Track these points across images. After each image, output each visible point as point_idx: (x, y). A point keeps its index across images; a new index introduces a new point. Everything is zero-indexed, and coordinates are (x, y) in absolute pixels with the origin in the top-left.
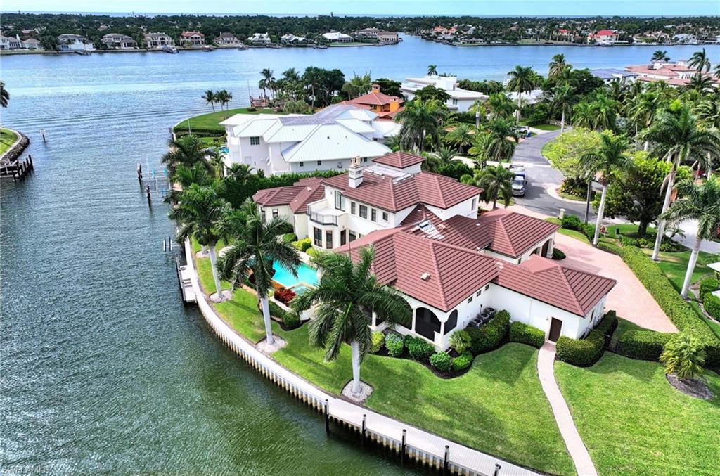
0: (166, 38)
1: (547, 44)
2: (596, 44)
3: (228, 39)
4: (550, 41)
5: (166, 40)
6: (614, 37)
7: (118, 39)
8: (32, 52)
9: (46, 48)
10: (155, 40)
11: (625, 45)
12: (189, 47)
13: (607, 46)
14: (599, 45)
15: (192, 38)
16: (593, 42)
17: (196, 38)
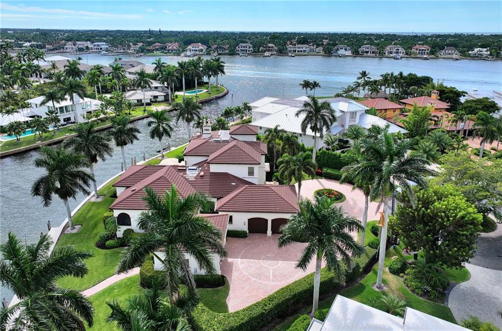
0: (400, 49)
3: (450, 52)
5: (400, 50)
7: (368, 48)
8: (318, 54)
9: (325, 52)
10: (391, 50)
12: (414, 56)
15: (420, 50)
17: (423, 50)
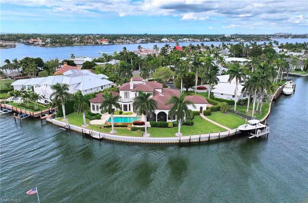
1: (85, 45)
2: (103, 44)
4: (86, 44)
6: (108, 42)
11: (112, 44)
13: (107, 45)
14: (104, 45)
16: (101, 44)
